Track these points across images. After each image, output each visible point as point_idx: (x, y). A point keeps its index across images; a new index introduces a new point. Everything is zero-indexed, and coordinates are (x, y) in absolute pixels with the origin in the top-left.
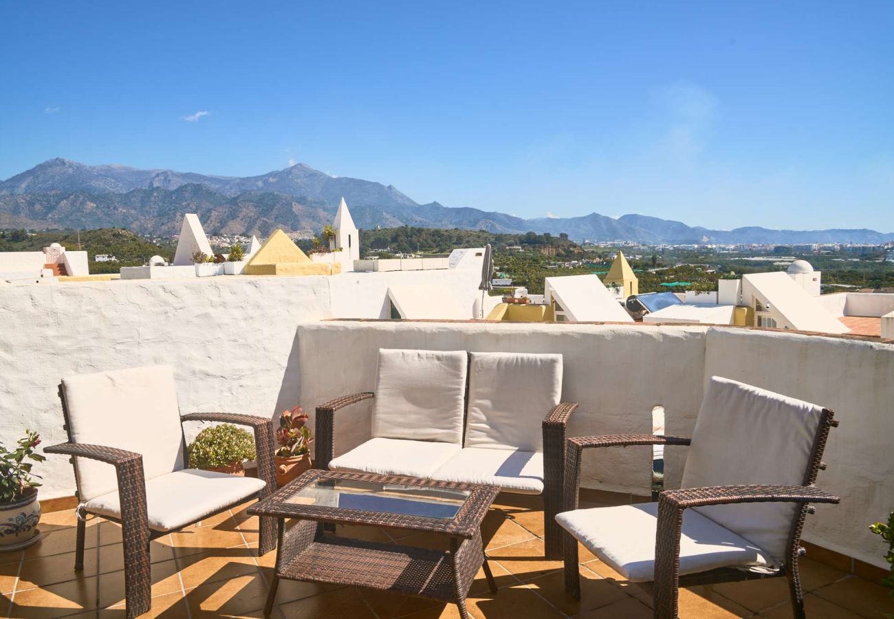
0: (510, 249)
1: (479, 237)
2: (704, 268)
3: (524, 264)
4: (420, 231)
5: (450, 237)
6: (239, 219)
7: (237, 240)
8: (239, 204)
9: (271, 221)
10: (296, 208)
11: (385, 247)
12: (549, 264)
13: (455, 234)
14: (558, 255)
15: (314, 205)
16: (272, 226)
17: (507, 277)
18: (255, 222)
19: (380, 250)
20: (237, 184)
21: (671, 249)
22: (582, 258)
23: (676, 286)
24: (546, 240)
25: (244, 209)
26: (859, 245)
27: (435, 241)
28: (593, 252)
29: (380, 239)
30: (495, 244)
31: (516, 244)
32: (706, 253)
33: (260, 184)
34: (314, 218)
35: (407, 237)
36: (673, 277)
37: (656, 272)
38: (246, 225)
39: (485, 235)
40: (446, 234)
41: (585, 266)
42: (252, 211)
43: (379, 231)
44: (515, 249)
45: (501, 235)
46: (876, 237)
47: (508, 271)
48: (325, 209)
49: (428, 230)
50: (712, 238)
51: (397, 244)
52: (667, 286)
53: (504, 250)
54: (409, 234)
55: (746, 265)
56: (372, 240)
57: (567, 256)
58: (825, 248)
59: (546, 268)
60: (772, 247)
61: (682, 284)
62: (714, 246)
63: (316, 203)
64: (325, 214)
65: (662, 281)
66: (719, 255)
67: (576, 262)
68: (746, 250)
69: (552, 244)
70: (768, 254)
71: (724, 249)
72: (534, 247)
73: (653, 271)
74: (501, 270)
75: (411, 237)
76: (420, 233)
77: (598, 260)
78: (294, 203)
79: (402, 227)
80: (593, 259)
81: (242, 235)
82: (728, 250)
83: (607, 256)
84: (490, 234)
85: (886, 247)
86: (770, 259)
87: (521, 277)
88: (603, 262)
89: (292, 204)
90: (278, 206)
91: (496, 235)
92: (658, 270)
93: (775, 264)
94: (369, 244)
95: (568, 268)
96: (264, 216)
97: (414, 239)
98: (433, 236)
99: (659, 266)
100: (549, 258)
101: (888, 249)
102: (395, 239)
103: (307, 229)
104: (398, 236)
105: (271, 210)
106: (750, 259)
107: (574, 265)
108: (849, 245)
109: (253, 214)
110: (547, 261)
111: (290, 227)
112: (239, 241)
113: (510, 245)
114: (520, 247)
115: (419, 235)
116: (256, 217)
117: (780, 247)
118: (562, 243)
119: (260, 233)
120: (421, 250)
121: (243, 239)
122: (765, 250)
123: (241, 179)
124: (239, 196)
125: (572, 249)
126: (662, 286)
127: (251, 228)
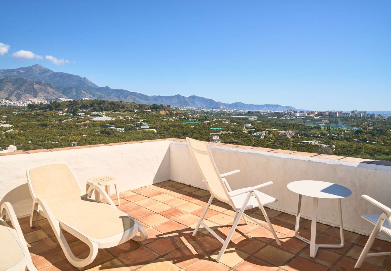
0: (146, 111)
1: (132, 105)
2: (225, 121)
3: (153, 119)
4: (104, 102)
5: (119, 105)
6: (4, 91)
7: (4, 102)
8: (4, 83)
9: (22, 92)
10: (36, 86)
11: (87, 109)
12: (164, 119)
13: (121, 104)
14: (167, 114)
15: (45, 85)
16: (23, 95)
17: (147, 125)
18: (13, 92)
19: (85, 110)
20: (2, 73)
21: (210, 111)
22: (177, 116)
23: (216, 130)
24: (161, 108)
25: (7, 86)
26: (276, 111)
27: (111, 107)
28: (181, 113)
29: (84, 105)
30: (140, 109)
31: (149, 109)
32: (223, 113)
33: (15, 73)
34: (45, 92)
35: (98, 105)
36: (214, 125)
37: (208, 123)
38: (8, 94)
39: (135, 105)
40: (117, 103)
41: (178, 119)
42: (11, 87)
43: (84, 101)
44: (148, 111)
45: (142, 105)
46: (281, 108)
47: (147, 122)
48: (51, 87)
49: (108, 101)
50: (224, 107)
51: (93, 107)
52: (213, 130)
53: (143, 112)
54: (99, 103)
55: (239, 120)
56: (80, 105)
57: (171, 115)
58: (265, 112)
59: (163, 120)
60: (247, 111)
61: (219, 129)
62: (226, 110)
63: (46, 84)
64: (52, 90)
65: (211, 127)
66: (228, 114)
67: (175, 118)
68: (238, 113)
69: (164, 110)
70: (246, 115)
71: (230, 112)
72: (157, 111)
73: (206, 122)
74: (144, 121)
75: (100, 104)
76: (104, 103)
77: (183, 117)
78: (34, 84)
79: (95, 100)
80: (182, 117)
81: (7, 99)
82: (231, 112)
83: (187, 115)
84: (137, 104)
85: (285, 112)
86: (247, 117)
87: (153, 125)
88: (186, 118)
89: (33, 84)
90: (26, 85)
91: (139, 105)
92: (208, 122)
93: (249, 119)
94: (79, 107)
95: (172, 120)
96: (18, 90)
97: (102, 105)
98: (111, 104)
99: (208, 120)
100: (163, 116)
101: (286, 113)
102: (92, 105)
103: (42, 97)
104: (94, 104)
105: (22, 87)
106: (240, 117)
107: (174, 119)
108: (273, 111)
109: (11, 88)
110: (163, 117)
111: (32, 95)
112: (5, 103)
113: (146, 109)
114: (150, 111)
115: (103, 103)
116: (14, 90)
117: (250, 111)
118: (168, 109)
119: (16, 98)
120: (105, 110)
121: (7, 101)
122: (244, 113)
123: (4, 70)
124: (3, 79)
125: (172, 112)
126: (211, 129)
127: (11, 95)
